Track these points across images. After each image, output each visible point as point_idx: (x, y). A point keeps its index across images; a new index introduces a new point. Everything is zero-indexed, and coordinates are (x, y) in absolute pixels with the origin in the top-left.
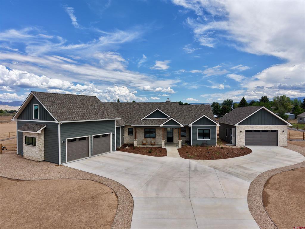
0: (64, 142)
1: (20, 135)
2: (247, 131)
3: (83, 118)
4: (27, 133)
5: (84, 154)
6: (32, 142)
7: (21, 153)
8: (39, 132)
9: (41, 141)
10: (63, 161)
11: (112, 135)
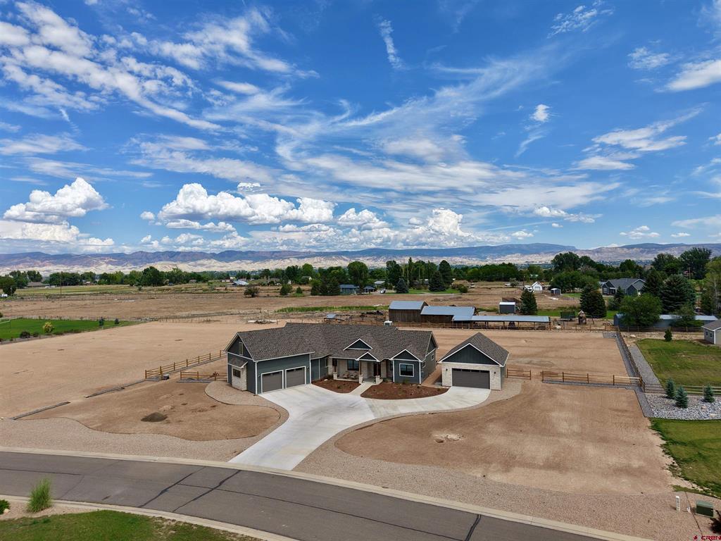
0: (260, 377)
1: (230, 367)
2: (454, 370)
3: (276, 355)
4: (234, 367)
5: (278, 386)
6: (238, 374)
7: (230, 383)
8: (243, 367)
9: (244, 375)
10: (259, 392)
11: (308, 368)
